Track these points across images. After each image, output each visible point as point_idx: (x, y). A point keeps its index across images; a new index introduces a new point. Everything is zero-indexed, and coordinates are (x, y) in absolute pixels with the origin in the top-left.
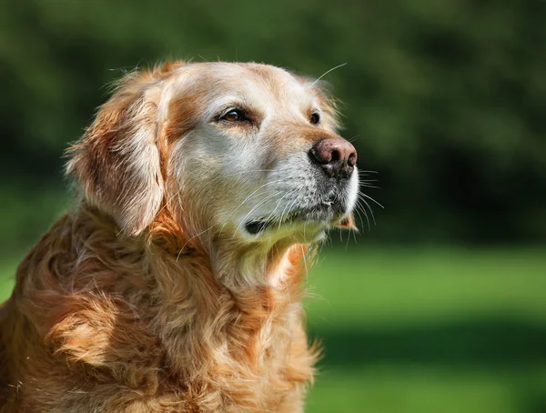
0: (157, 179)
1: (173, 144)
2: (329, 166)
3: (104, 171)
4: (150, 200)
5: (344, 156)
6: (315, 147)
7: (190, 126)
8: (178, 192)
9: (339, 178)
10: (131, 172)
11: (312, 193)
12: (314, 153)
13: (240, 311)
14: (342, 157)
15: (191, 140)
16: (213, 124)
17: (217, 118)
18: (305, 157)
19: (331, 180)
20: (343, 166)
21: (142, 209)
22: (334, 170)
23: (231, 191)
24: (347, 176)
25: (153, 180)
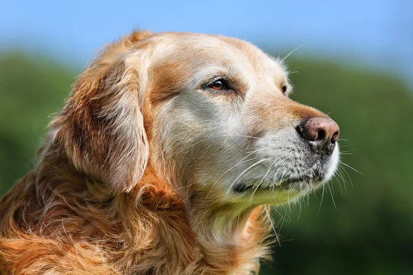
0: (143, 140)
1: (158, 107)
2: (314, 143)
3: (90, 138)
4: (139, 158)
5: (329, 135)
6: (303, 125)
7: (174, 91)
8: (162, 153)
9: (322, 155)
10: (116, 136)
11: (301, 165)
12: (301, 130)
13: (207, 264)
14: (327, 137)
15: (176, 105)
16: (200, 91)
17: (205, 86)
18: (294, 131)
19: (316, 156)
20: (327, 144)
21: (131, 167)
22: (318, 147)
23: (213, 154)
24: (329, 152)
25: (140, 142)
